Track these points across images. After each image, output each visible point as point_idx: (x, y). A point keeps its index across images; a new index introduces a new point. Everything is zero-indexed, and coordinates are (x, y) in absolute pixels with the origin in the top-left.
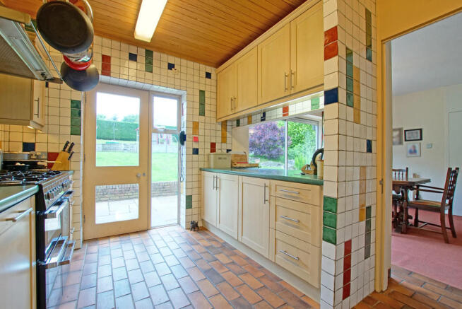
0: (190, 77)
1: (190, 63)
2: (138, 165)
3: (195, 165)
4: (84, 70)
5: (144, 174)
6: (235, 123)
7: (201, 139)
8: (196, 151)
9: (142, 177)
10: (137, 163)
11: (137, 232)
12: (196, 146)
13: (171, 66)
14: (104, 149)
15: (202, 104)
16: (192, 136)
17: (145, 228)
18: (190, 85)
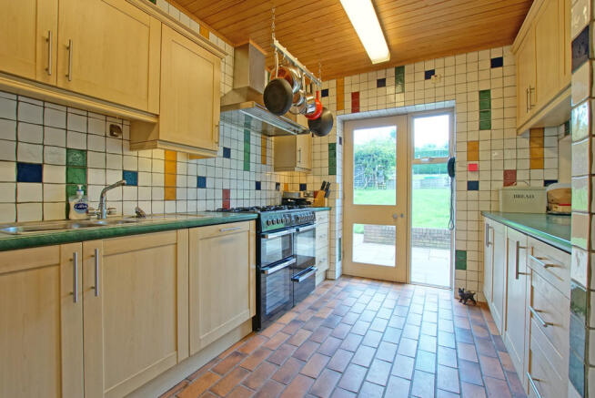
0: (461, 79)
1: (461, 58)
2: (394, 203)
3: (472, 205)
4: (320, 118)
5: (402, 216)
6: (563, 128)
7: (483, 166)
8: (473, 186)
9: (399, 218)
10: (393, 202)
11: (392, 282)
12: (473, 177)
13: (429, 74)
14: (423, 186)
15: (485, 110)
16: (466, 164)
17: (403, 280)
18: (461, 88)
